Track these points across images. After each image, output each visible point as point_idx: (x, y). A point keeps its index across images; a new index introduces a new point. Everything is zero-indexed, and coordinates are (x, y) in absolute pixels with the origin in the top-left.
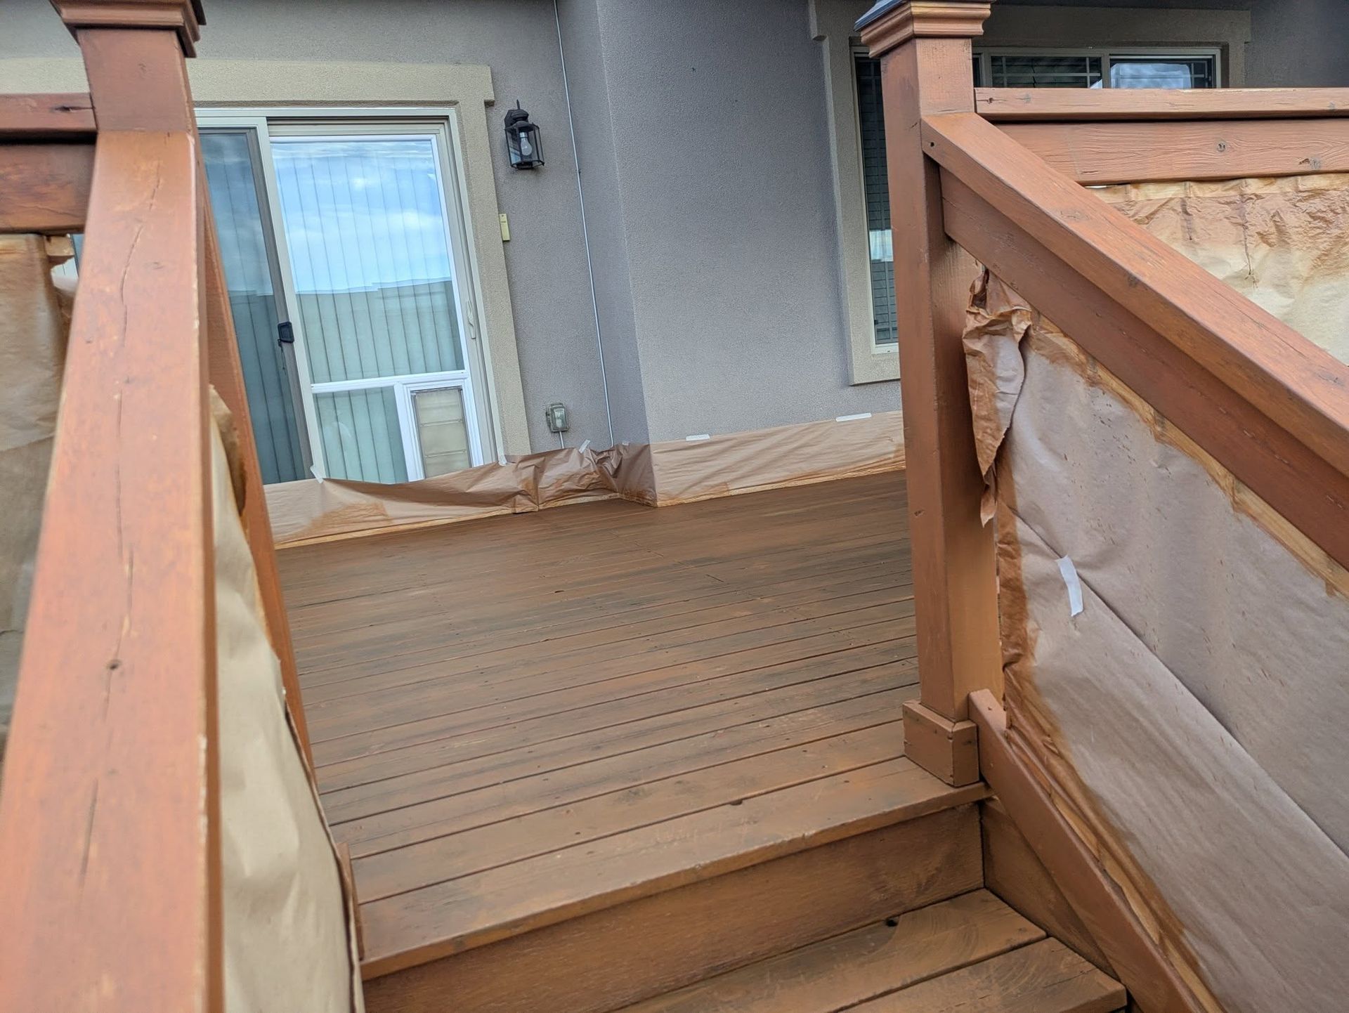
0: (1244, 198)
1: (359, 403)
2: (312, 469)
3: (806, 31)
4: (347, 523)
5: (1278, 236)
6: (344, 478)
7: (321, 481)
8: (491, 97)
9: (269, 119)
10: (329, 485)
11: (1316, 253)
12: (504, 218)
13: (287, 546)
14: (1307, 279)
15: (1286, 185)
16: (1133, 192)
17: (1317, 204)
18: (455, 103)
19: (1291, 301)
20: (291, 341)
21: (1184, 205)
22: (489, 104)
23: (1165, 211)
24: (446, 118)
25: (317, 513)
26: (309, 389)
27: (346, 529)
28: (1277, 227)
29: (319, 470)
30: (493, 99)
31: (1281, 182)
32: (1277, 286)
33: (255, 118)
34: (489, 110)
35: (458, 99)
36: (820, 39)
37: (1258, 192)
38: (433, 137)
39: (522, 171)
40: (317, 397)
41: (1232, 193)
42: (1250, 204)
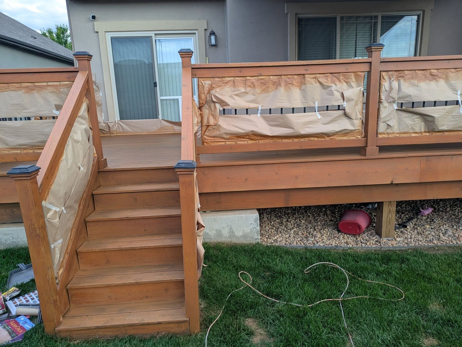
0: (246, 80)
1: (172, 102)
2: (159, 117)
3: (284, 11)
4: (165, 130)
5: (254, 86)
6: (167, 120)
7: (160, 119)
8: (206, 28)
9: (155, 34)
10: (162, 121)
11: (262, 89)
12: (207, 58)
13: (153, 133)
14: (260, 94)
15: (256, 78)
16: (224, 79)
17: (262, 81)
18: (197, 30)
19: (255, 97)
20: (156, 86)
21: (234, 81)
22: (206, 30)
23: (230, 82)
24: (195, 33)
25: (159, 127)
26: (159, 98)
27: (165, 131)
28: (253, 85)
29: (160, 117)
30: (207, 28)
31: (255, 77)
32: (253, 94)
33: (152, 34)
34: (206, 31)
35: (198, 29)
36: (287, 13)
37: (249, 79)
38: (192, 38)
39: (213, 47)
40: (161, 100)
41: (244, 79)
42: (247, 81)
